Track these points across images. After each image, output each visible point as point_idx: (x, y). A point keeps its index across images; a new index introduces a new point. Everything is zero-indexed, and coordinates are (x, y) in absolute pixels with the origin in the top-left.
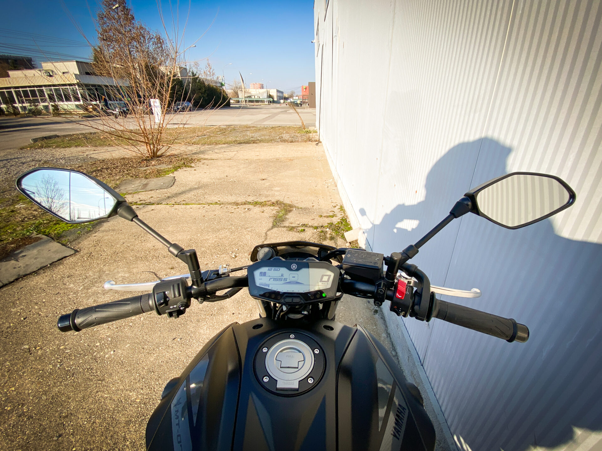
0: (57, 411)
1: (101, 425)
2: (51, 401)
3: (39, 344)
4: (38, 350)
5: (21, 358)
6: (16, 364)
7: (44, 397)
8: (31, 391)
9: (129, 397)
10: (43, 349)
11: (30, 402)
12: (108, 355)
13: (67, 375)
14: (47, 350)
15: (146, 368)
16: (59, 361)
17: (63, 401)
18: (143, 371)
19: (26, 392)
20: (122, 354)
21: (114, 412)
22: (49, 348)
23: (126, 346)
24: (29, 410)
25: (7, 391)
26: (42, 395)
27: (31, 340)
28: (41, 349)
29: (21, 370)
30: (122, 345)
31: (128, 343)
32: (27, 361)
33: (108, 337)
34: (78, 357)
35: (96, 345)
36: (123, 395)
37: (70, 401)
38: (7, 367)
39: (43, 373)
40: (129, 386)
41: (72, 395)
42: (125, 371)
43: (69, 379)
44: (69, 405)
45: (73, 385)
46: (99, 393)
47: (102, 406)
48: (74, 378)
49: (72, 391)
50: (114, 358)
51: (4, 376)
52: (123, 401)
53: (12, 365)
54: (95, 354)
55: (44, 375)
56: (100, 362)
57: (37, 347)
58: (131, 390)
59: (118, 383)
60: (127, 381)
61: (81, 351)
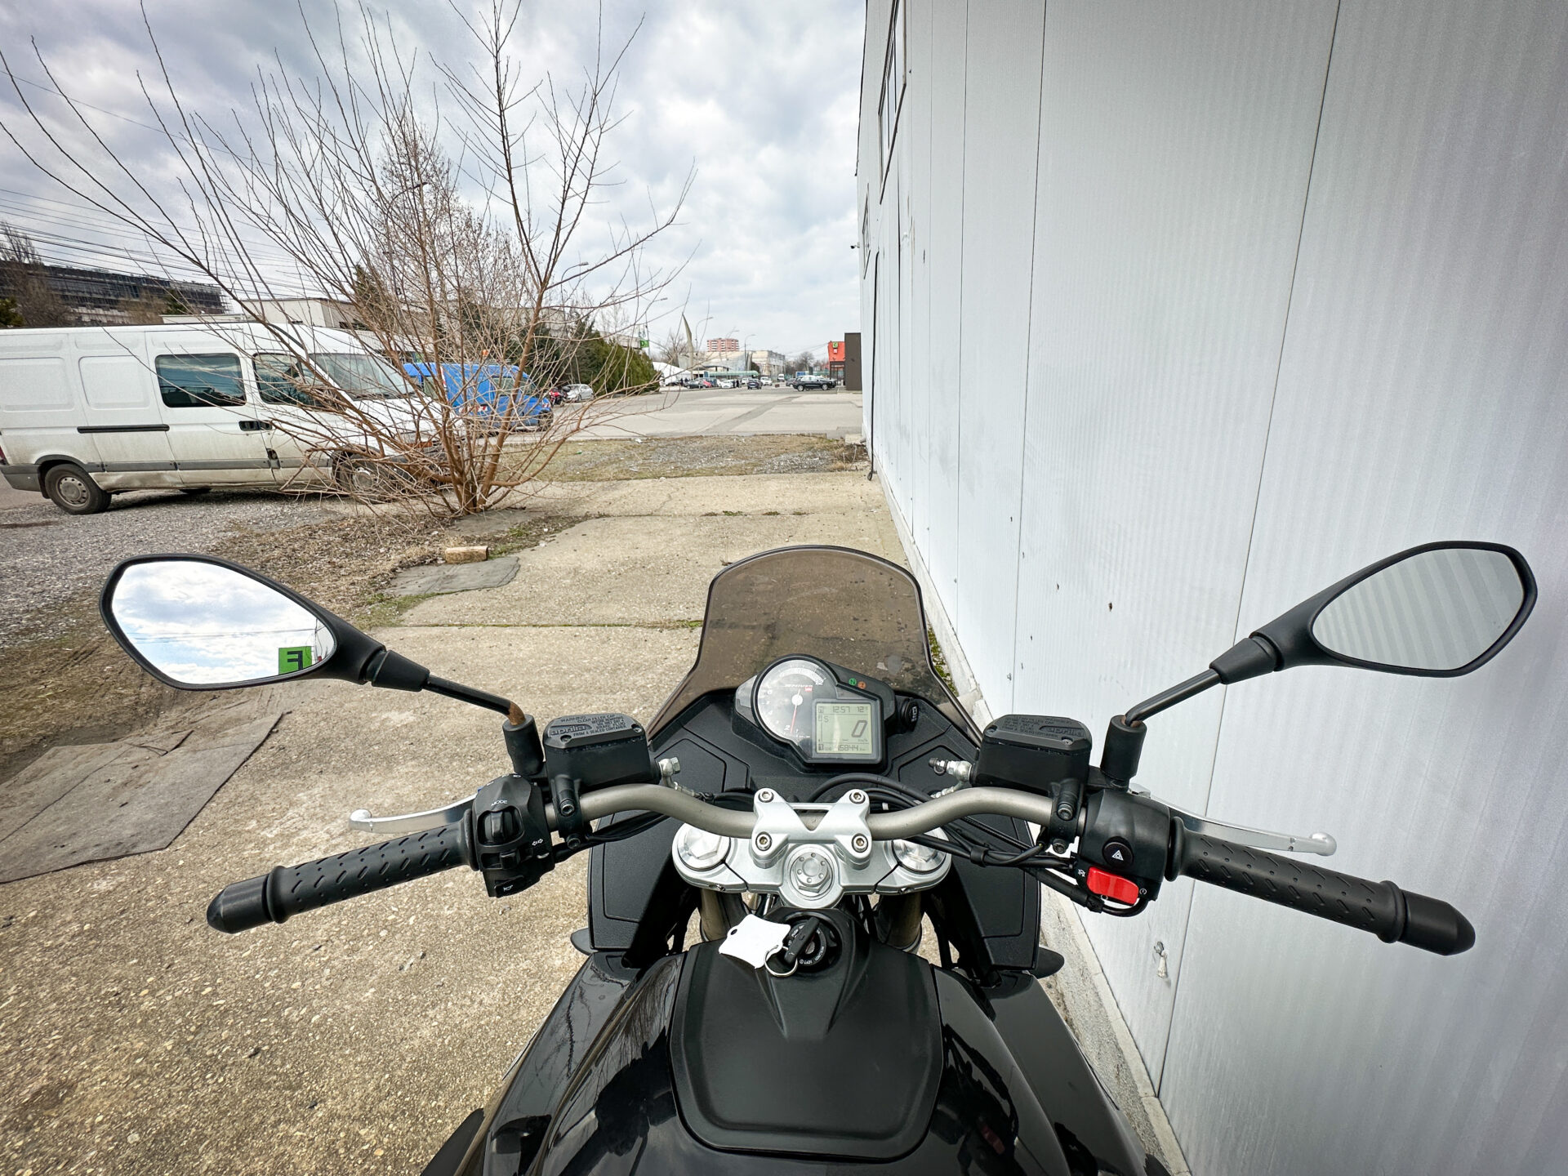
2: (149, 1150)
3: (149, 980)
4: (145, 997)
5: (94, 1021)
6: (77, 1039)
8: (100, 1118)
9: (353, 1141)
10: (158, 994)
12: (318, 1017)
13: (207, 1071)
14: (167, 999)
16: (193, 1029)
22: (174, 992)
29: (88, 1056)
32: (109, 1029)
34: (242, 1019)
35: (293, 987)
36: (342, 1135)
37: (200, 1150)
38: (50, 1046)
39: (144, 1065)
40: (361, 1108)
41: (209, 1131)
42: (356, 1065)
43: (210, 1082)
44: (195, 1161)
45: (216, 1102)
46: (282, 1126)
47: (283, 1166)
48: (225, 1080)
49: (212, 1120)
50: (332, 1027)
51: (34, 1073)
52: (342, 1151)
53: (65, 1039)
54: (286, 1013)
55: (145, 1070)
56: (296, 1035)
57: (141, 991)
58: (365, 1120)
59: (334, 1098)
60: (358, 1094)
61: (251, 1004)
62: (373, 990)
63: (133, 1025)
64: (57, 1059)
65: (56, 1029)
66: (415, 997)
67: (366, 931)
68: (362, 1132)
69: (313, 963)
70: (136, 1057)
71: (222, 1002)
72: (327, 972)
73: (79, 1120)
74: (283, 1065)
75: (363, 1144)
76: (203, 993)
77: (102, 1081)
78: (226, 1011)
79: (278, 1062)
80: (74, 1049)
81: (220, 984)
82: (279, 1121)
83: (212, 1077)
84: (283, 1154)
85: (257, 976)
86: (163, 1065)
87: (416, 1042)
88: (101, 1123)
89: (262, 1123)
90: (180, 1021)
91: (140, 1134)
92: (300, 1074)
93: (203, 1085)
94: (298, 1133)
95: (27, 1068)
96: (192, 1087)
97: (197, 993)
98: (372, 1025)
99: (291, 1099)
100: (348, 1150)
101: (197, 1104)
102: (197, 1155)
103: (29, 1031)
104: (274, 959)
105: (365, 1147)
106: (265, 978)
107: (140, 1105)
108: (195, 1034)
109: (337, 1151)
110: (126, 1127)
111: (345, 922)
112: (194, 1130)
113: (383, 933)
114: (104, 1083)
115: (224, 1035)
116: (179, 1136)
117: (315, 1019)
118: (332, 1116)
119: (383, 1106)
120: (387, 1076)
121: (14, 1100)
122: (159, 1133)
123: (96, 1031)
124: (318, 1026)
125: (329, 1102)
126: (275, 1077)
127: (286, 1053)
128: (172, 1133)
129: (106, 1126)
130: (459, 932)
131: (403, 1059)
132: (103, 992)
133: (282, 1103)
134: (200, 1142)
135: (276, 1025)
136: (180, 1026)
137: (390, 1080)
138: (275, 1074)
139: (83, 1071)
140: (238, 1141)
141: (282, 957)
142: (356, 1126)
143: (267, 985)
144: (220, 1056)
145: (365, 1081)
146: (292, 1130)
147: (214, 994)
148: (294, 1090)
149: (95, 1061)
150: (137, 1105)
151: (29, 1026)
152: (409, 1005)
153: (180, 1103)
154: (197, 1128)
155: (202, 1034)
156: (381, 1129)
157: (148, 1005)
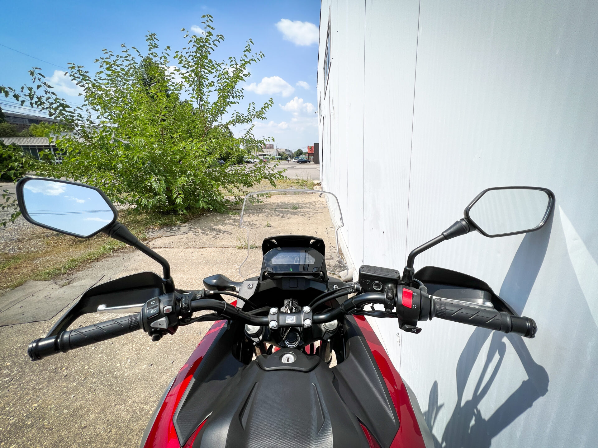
0: (76, 423)
1: (116, 434)
2: (71, 414)
3: (65, 365)
4: (64, 370)
5: (47, 378)
6: (41, 383)
7: (66, 411)
8: (53, 406)
9: (143, 409)
10: (69, 369)
11: (52, 415)
12: (127, 374)
13: (89, 391)
14: (73, 370)
15: (159, 385)
16: (83, 379)
17: (83, 413)
18: (156, 388)
19: (49, 407)
20: (139, 373)
21: (129, 422)
22: (75, 368)
23: (143, 367)
24: (49, 423)
25: (30, 407)
26: (64, 409)
27: (58, 362)
28: (67, 369)
29: (46, 388)
30: (140, 366)
31: (145, 364)
32: (52, 380)
33: (129, 358)
34: (100, 375)
35: (117, 365)
36: (138, 408)
37: (89, 414)
38: (32, 386)
39: (67, 390)
40: (144, 400)
41: (92, 408)
42: (141, 388)
43: (91, 394)
44: (88, 417)
45: (94, 400)
46: (117, 406)
47: (118, 417)
48: (96, 393)
49: (93, 405)
50: (132, 377)
51: (27, 394)
52: (138, 412)
53: (37, 384)
54: (116, 373)
55: (67, 391)
56: (120, 380)
57: (63, 368)
58: (146, 403)
59: (134, 397)
60: (143, 396)
61: (103, 371)
62: (146, 365)
63: (61, 378)
64: (35, 389)
65: (33, 380)
66: (160, 367)
67: (142, 348)
68: (145, 407)
69: (123, 358)
70: (64, 388)
71: (92, 371)
72: (129, 361)
73: (46, 407)
74: (116, 389)
75: (146, 410)
76: (85, 368)
77: (52, 395)
78: (94, 373)
79: (114, 388)
80: (41, 386)
81: (91, 365)
82: (116, 405)
83: (92, 393)
84: (118, 414)
85: (104, 363)
86: (73, 389)
87: (162, 380)
88: (54, 407)
89: (110, 405)
90: (78, 377)
91: (68, 410)
92: (122, 391)
93: (88, 395)
94: (123, 408)
95: (25, 392)
96: (84, 396)
97: (83, 368)
98: (146, 376)
99: (119, 398)
100: (140, 412)
101: (87, 401)
102: (88, 416)
103: (24, 381)
104: (110, 357)
105: (147, 411)
106: (107, 363)
107: (67, 402)
108: (84, 380)
109: (137, 412)
110: (63, 408)
111: (134, 345)
112: (86, 408)
113: (148, 348)
114: (53, 396)
115: (94, 380)
116: (81, 410)
117: (126, 375)
118: (134, 403)
119: (151, 399)
120: (152, 390)
121: (21, 402)
122: (74, 410)
123: (48, 381)
124: (127, 377)
125: (133, 399)
126: (113, 392)
127: (116, 385)
128: (79, 409)
129: (55, 408)
130: (175, 347)
131: (157, 385)
132: (49, 369)
133: (116, 399)
134: (89, 411)
135: (113, 377)
136: (78, 378)
137: (153, 391)
138: (113, 391)
139: (45, 392)
140: (102, 411)
141: (112, 356)
142: (142, 405)
143: (108, 365)
144: (93, 387)
145: (145, 392)
146: (120, 407)
147: (89, 368)
148: (121, 395)
149: (48, 390)
150: (65, 402)
151: (23, 380)
152: (158, 369)
153: (81, 400)
154: (88, 408)
155: (86, 380)
156: (151, 406)
157: (65, 372)
